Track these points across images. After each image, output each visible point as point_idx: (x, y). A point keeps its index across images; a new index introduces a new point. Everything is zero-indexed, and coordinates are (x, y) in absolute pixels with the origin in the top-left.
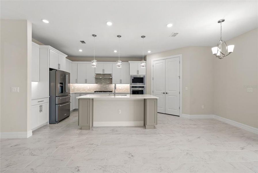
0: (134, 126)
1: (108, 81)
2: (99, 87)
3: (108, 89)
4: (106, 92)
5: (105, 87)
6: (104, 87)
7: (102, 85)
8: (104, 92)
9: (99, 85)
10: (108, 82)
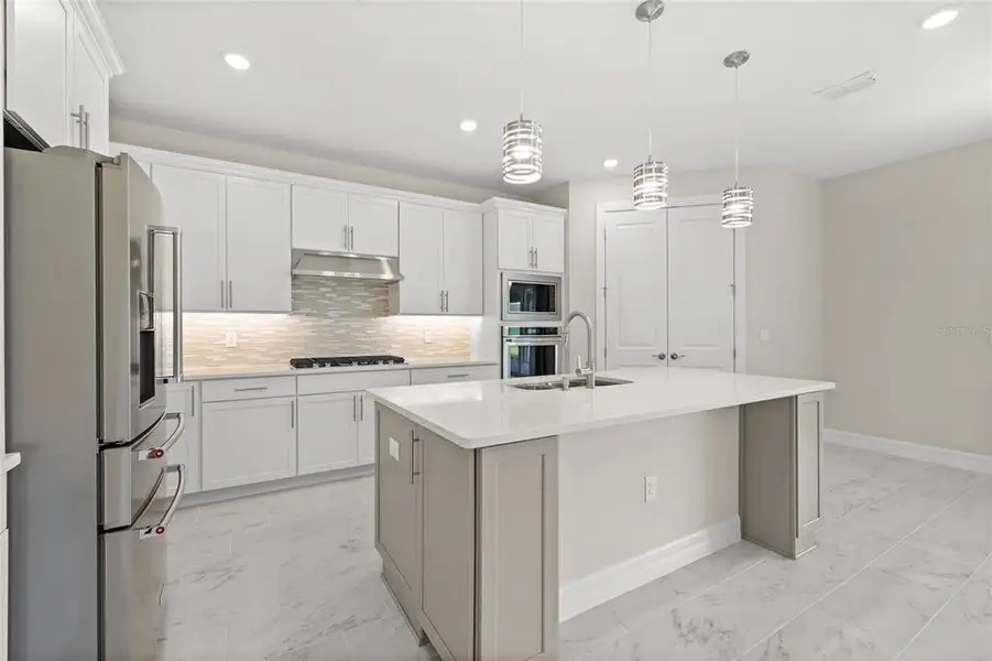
0: (705, 558)
1: (363, 299)
2: (307, 333)
3: (364, 347)
4: (348, 361)
5: (342, 331)
6: (340, 335)
7: (326, 322)
8: (335, 362)
9: (309, 321)
10: (365, 306)
